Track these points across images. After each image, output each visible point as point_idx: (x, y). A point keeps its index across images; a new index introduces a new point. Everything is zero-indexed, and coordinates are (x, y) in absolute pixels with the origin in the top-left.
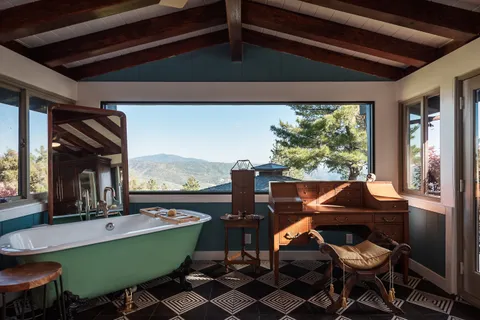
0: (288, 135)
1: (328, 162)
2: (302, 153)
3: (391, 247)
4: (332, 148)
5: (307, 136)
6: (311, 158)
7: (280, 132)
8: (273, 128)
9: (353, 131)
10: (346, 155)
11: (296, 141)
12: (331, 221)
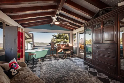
0: (56, 37)
1: (63, 42)
2: (59, 40)
3: (71, 51)
4: (64, 39)
5: (59, 37)
6: (60, 41)
7: (54, 36)
8: (53, 35)
9: (67, 36)
10: (66, 41)
11: (57, 38)
12: (64, 49)
